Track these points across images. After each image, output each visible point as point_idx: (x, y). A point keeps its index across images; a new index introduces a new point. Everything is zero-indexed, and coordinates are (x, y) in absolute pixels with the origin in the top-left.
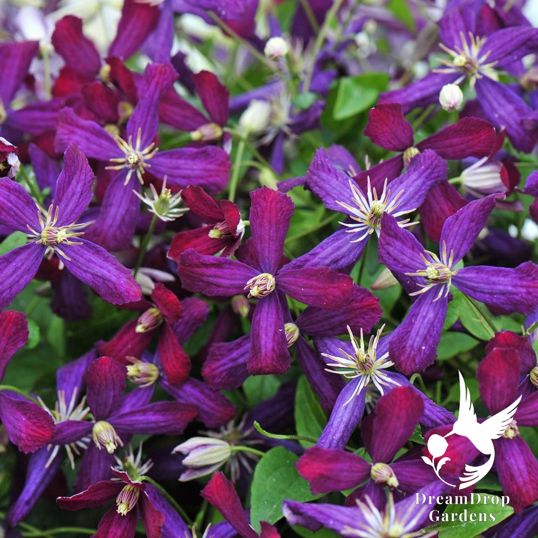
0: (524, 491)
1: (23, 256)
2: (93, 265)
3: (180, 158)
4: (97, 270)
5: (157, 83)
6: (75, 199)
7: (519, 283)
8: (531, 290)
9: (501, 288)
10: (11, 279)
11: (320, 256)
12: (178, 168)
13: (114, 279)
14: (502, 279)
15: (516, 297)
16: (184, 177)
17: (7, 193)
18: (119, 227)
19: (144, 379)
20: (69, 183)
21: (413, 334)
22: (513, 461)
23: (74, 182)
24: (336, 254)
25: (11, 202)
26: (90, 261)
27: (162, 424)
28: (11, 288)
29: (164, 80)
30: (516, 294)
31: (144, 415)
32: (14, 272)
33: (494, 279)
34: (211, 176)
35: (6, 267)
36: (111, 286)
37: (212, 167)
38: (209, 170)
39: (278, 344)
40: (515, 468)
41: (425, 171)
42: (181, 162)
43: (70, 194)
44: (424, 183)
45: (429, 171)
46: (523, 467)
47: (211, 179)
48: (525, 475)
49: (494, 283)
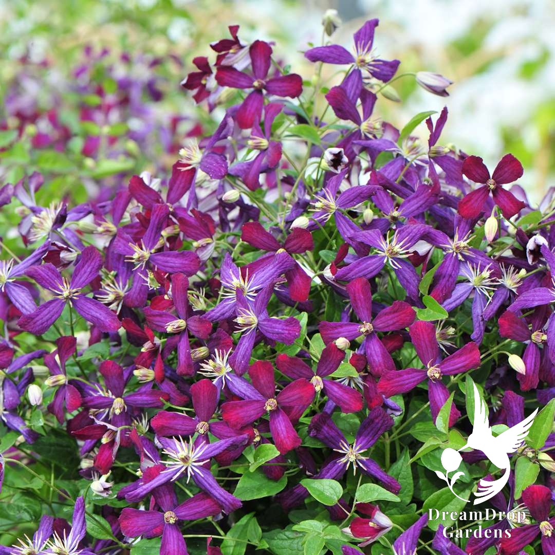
0: (285, 442)
1: (53, 305)
2: (92, 311)
3: (168, 256)
4: (94, 313)
5: (157, 215)
6: (86, 275)
7: (285, 328)
8: (291, 332)
9: (277, 330)
10: (47, 316)
11: (215, 311)
12: (167, 262)
13: (102, 319)
14: (277, 325)
15: (283, 335)
16: (171, 267)
17: (47, 271)
18: (139, 294)
19: (144, 378)
20: (83, 267)
21: (239, 354)
22: (278, 424)
23: (86, 266)
24: (222, 311)
25: (48, 276)
26: (90, 309)
27: (150, 402)
28: (47, 321)
29: (162, 213)
30: (283, 334)
31: (141, 396)
32: (49, 313)
33: (274, 325)
34: (185, 267)
35: (44, 310)
36: (102, 322)
37: (187, 262)
38: (185, 264)
39: (187, 358)
40: (279, 428)
41: (278, 264)
42: (169, 259)
43: (83, 273)
44: (276, 271)
45: (281, 264)
46: (283, 429)
47: (185, 269)
48: (285, 433)
49: (274, 328)
